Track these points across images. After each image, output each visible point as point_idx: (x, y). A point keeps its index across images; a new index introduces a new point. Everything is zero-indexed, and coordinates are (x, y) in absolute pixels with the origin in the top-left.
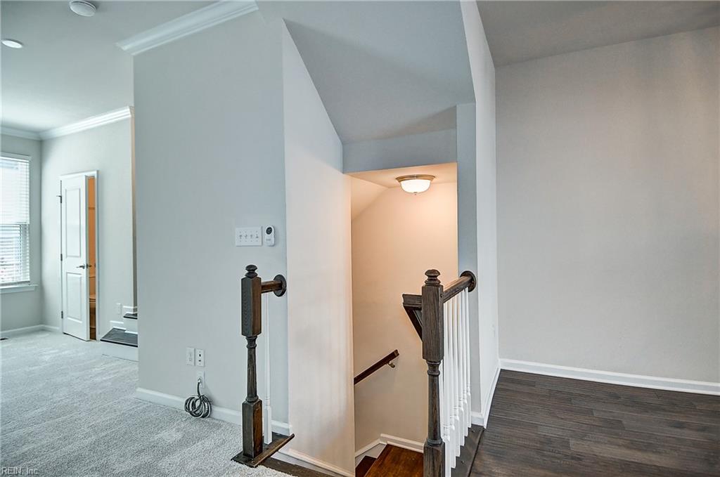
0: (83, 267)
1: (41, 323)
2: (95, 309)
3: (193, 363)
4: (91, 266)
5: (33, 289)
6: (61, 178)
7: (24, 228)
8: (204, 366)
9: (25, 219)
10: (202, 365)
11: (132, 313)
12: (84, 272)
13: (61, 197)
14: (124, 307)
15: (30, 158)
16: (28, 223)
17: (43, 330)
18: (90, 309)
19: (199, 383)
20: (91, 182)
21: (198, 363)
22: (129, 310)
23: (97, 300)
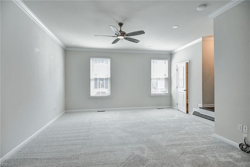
0: (185, 90)
1: (171, 106)
2: (188, 104)
3: (241, 130)
4: (187, 90)
5: (169, 96)
6: (177, 64)
7: (166, 79)
8: (248, 133)
9: (167, 76)
10: (247, 132)
11: (202, 107)
12: (185, 92)
13: (177, 69)
14: (199, 104)
15: (168, 59)
16: (168, 77)
17: (171, 108)
18: (187, 104)
19: (245, 139)
20: (187, 64)
21: (244, 131)
22: (201, 106)
23: (189, 102)
